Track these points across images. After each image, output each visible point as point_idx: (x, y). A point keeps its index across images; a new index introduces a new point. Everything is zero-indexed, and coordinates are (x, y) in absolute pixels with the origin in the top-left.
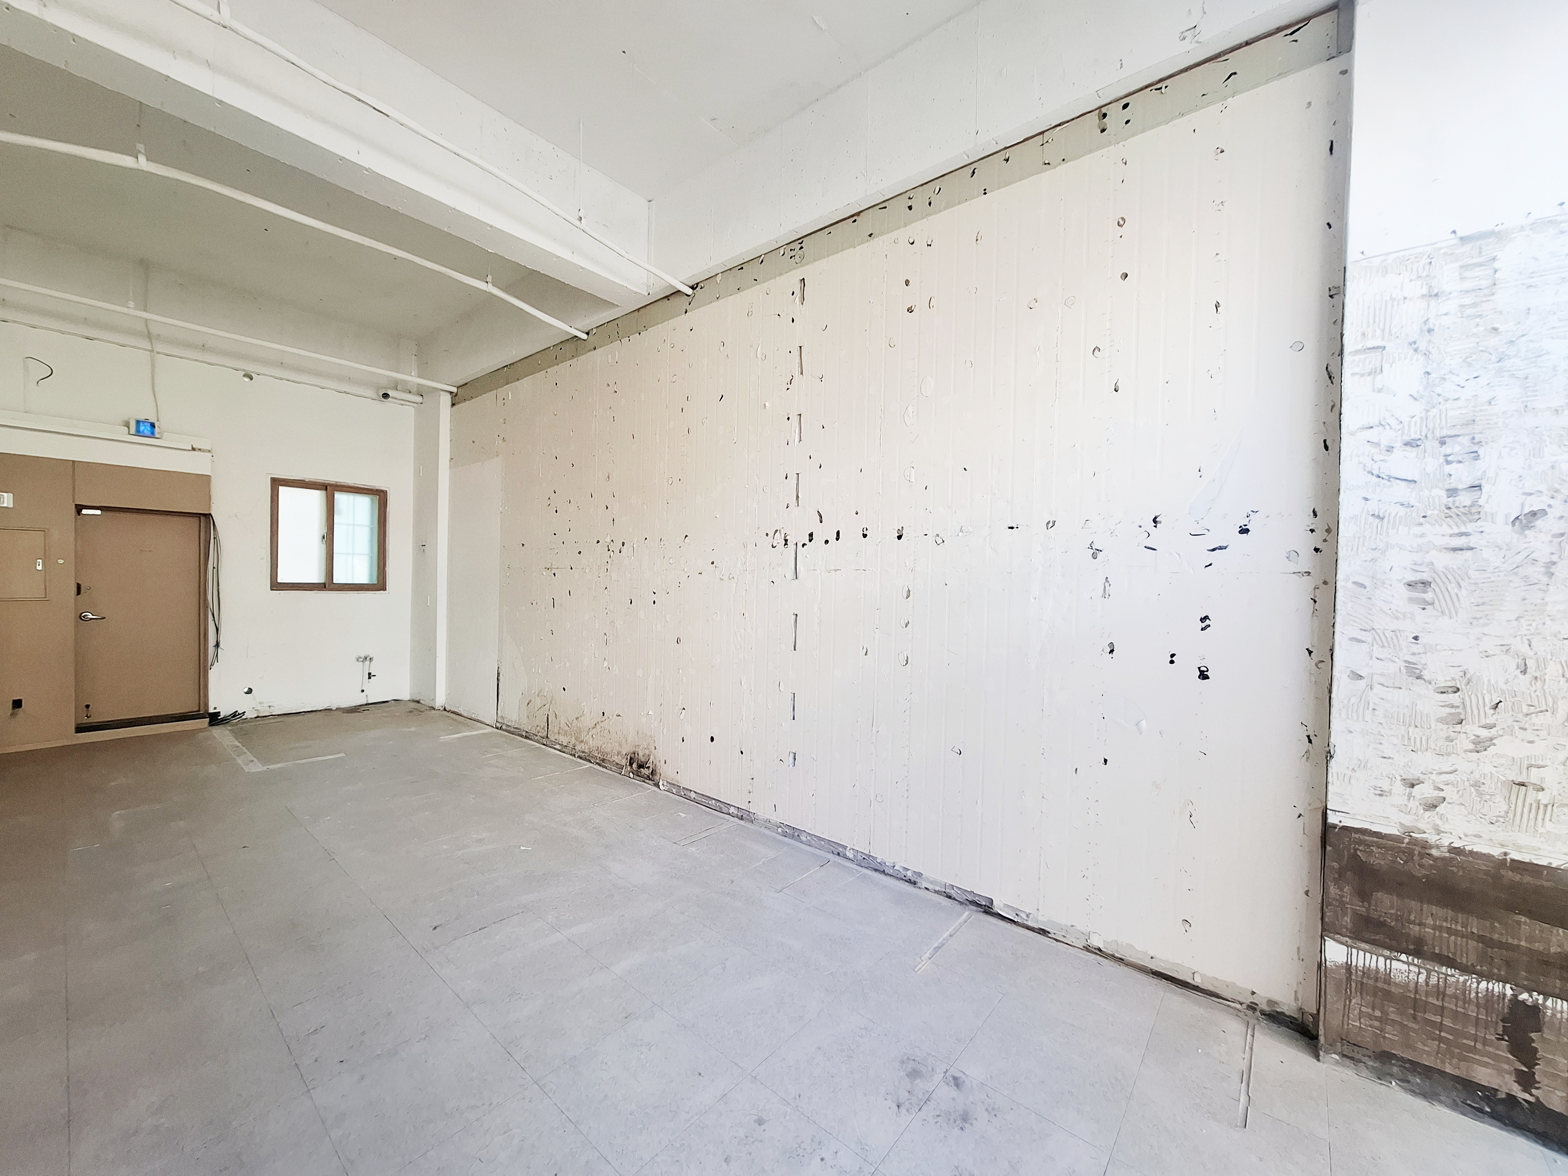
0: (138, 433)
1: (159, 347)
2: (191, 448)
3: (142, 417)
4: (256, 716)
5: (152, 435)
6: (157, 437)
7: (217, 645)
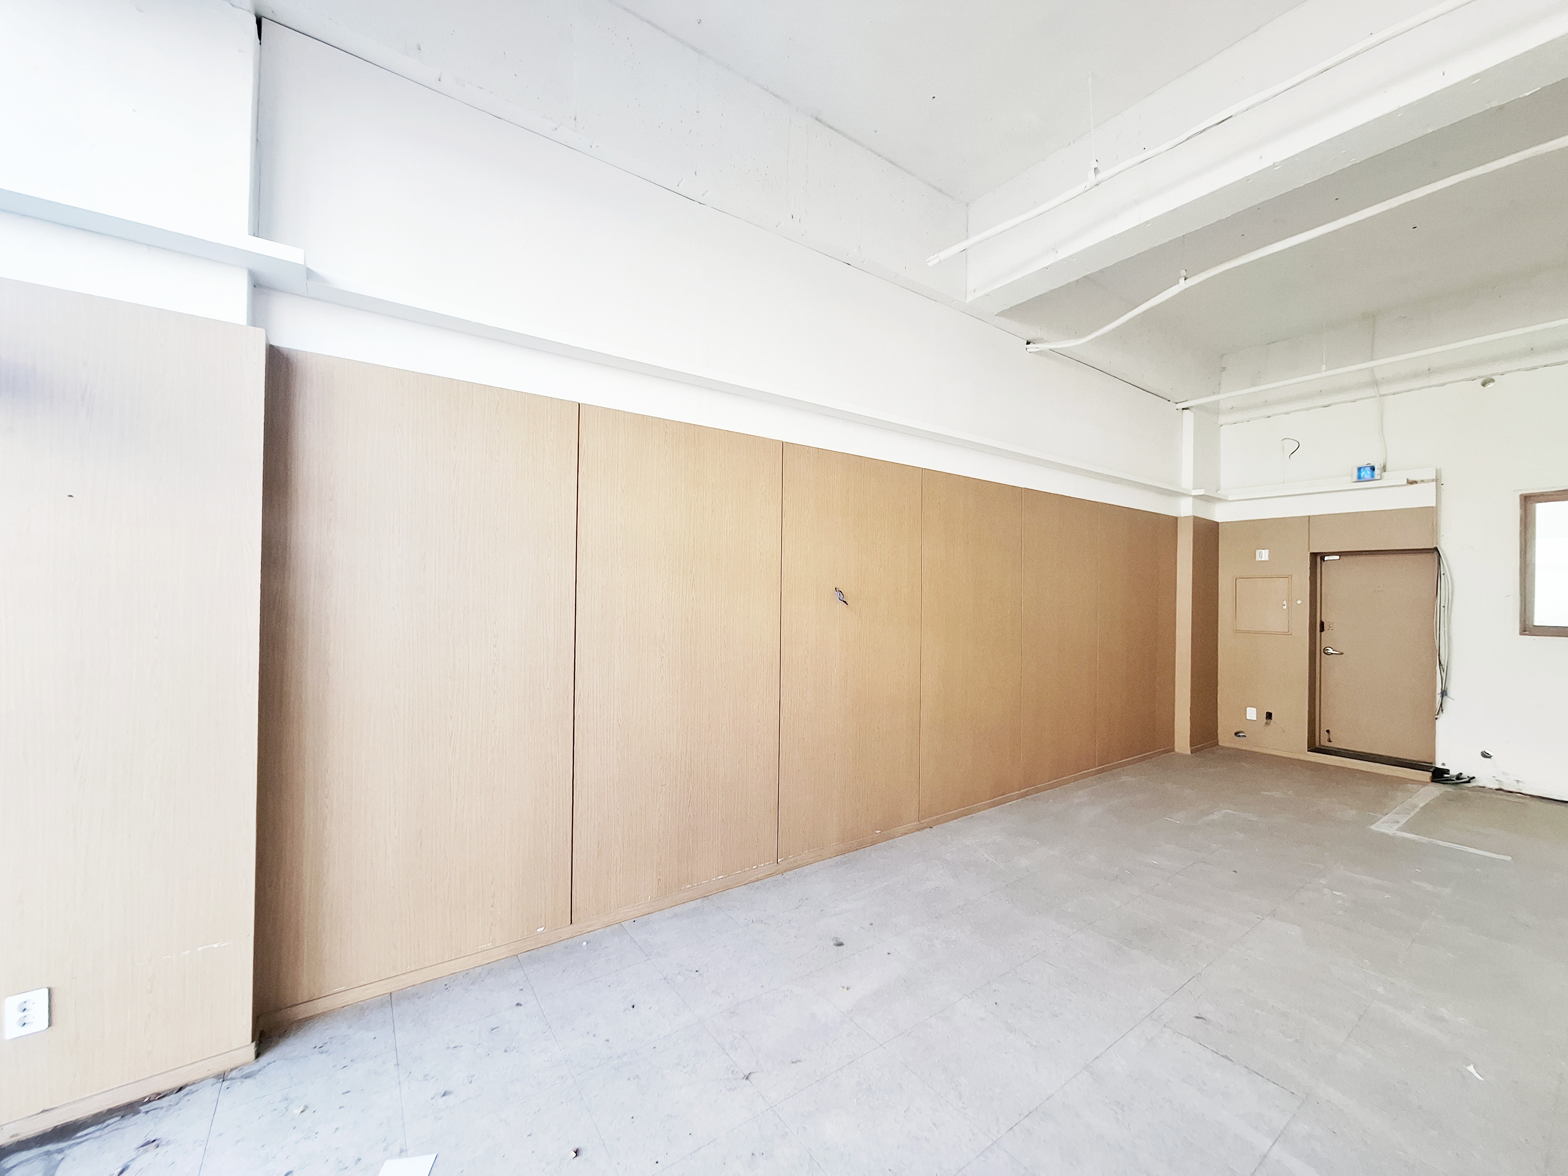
0: (1360, 479)
1: (1383, 390)
2: (1405, 482)
3: (1363, 464)
4: (1497, 787)
5: (1372, 479)
6: (1376, 478)
7: (1444, 693)
